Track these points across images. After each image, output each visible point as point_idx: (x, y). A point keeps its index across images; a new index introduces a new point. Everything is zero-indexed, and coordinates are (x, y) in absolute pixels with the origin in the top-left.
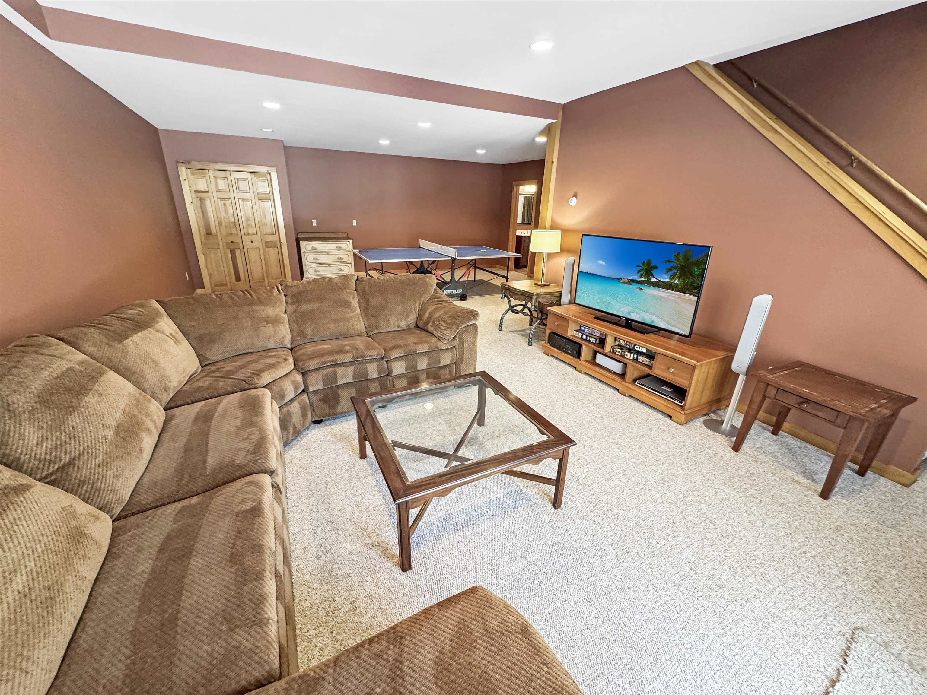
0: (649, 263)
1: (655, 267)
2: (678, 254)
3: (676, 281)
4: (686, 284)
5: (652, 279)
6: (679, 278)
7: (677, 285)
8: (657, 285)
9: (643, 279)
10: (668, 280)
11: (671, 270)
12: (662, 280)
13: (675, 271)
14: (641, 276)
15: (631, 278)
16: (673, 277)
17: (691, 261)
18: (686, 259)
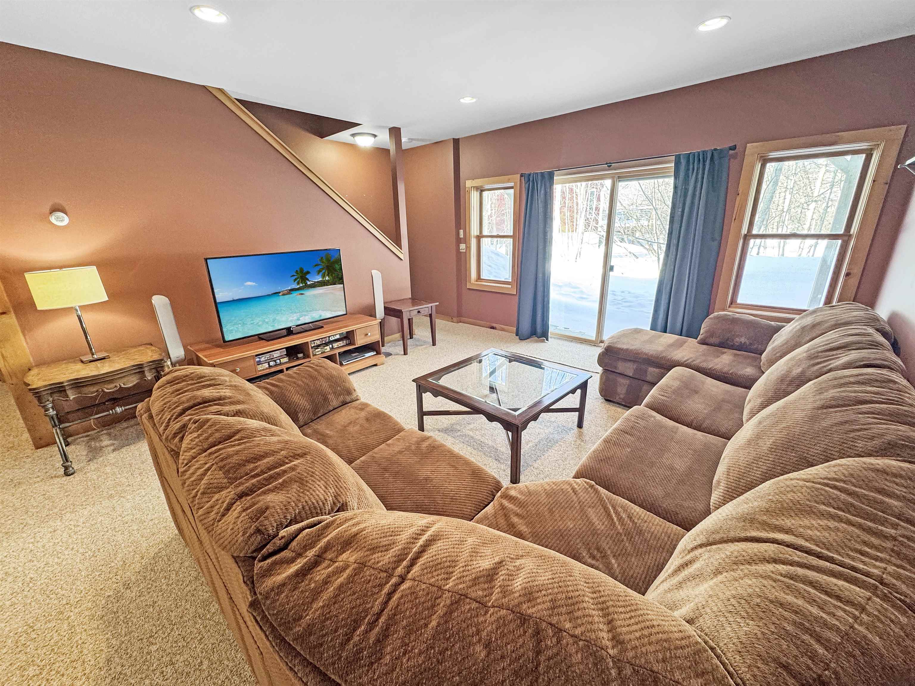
0: (302, 270)
1: (308, 273)
2: (322, 258)
3: (327, 278)
4: (334, 278)
5: (309, 283)
6: (328, 275)
7: (328, 281)
8: (313, 286)
9: (301, 285)
10: (321, 279)
11: (321, 271)
12: (316, 281)
13: (324, 271)
14: (298, 284)
15: (289, 288)
16: (324, 276)
17: (332, 261)
18: (328, 260)
